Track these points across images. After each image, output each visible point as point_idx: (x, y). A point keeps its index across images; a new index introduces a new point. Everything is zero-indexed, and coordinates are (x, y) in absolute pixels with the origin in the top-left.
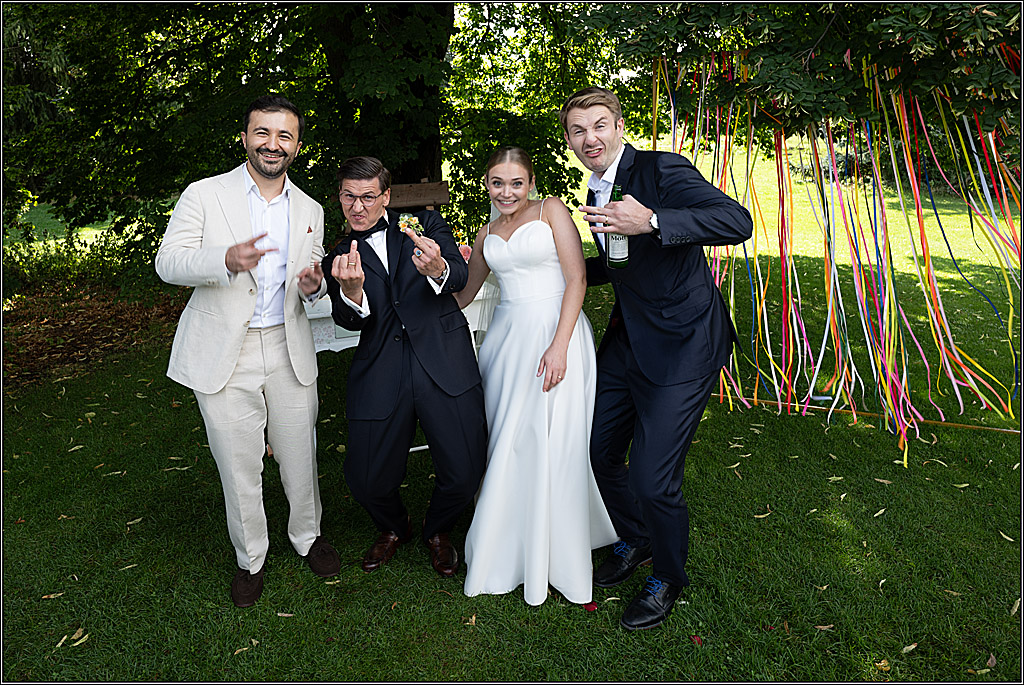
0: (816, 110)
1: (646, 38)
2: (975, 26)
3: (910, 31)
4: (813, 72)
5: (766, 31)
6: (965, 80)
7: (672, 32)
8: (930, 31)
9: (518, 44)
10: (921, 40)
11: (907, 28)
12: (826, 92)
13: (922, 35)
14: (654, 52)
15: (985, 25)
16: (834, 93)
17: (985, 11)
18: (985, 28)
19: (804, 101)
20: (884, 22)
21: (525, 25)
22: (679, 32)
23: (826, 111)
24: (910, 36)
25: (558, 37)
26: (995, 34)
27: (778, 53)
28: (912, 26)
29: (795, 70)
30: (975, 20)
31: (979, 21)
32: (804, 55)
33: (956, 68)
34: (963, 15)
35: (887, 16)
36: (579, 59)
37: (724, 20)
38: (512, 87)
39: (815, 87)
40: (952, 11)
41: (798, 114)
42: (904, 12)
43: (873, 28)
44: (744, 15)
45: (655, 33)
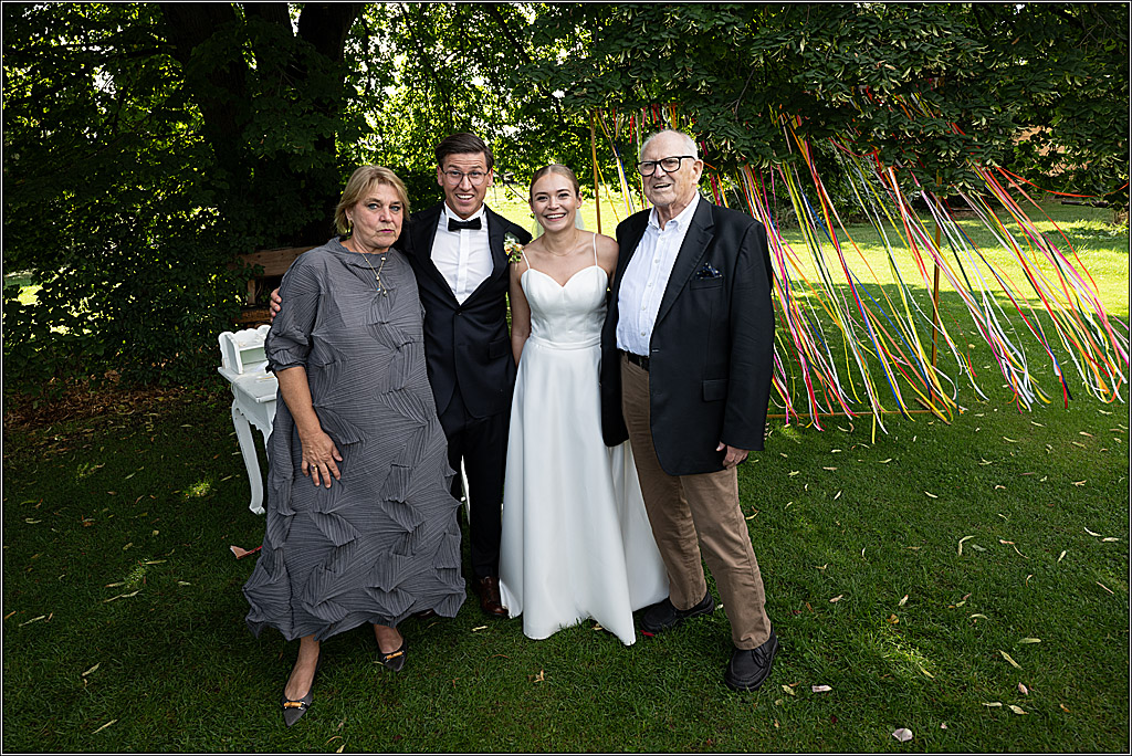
1: (592, 91)
2: (881, 77)
3: (831, 82)
4: (741, 120)
5: (704, 84)
7: (618, 85)
8: (844, 82)
10: (839, 90)
11: (828, 80)
12: (754, 138)
13: (841, 85)
15: (888, 77)
16: (760, 139)
17: (886, 65)
19: (743, 146)
20: (808, 75)
21: (407, 81)
22: (623, 86)
23: (757, 155)
24: (829, 87)
26: (895, 84)
27: (710, 104)
28: (830, 78)
29: (729, 120)
32: (733, 106)
34: (870, 68)
35: (808, 70)
40: (860, 66)
41: (738, 158)
42: (822, 67)
43: (798, 79)
44: (684, 69)
45: (601, 86)
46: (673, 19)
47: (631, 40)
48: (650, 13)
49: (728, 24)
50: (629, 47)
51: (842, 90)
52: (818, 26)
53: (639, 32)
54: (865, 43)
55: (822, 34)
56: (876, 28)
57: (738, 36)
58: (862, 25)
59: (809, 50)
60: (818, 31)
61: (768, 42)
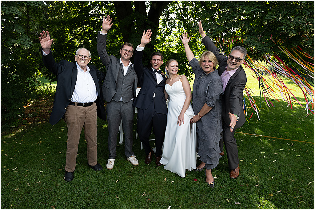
0: (262, 51)
1: (214, 31)
2: (307, 28)
3: (289, 29)
4: (261, 41)
5: (248, 29)
6: (305, 43)
7: (222, 30)
8: (295, 30)
9: (176, 33)
10: (292, 32)
11: (288, 29)
12: (265, 46)
13: (292, 31)
14: (216, 35)
15: (310, 28)
17: (310, 24)
18: (310, 29)
19: (259, 48)
20: (281, 27)
22: (223, 30)
23: (265, 52)
24: (288, 31)
25: (188, 30)
26: (312, 30)
27: (251, 35)
29: (256, 40)
30: (307, 27)
31: (308, 27)
32: (259, 36)
33: (303, 40)
34: (303, 25)
36: (194, 37)
37: (236, 26)
38: (174, 45)
39: (262, 45)
40: (301, 24)
41: (257, 52)
42: (287, 25)
43: (278, 29)
44: (241, 24)
45: (217, 30)
46: (239, 10)
47: (227, 17)
48: (233, 9)
49: (256, 11)
50: (225, 19)
51: (293, 32)
52: (287, 12)
53: (230, 14)
54: (305, 17)
55: (288, 14)
56: (310, 12)
57: (259, 15)
58: (304, 11)
59: (283, 20)
60: (287, 13)
61: (269, 17)
